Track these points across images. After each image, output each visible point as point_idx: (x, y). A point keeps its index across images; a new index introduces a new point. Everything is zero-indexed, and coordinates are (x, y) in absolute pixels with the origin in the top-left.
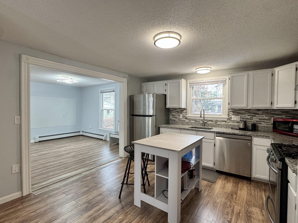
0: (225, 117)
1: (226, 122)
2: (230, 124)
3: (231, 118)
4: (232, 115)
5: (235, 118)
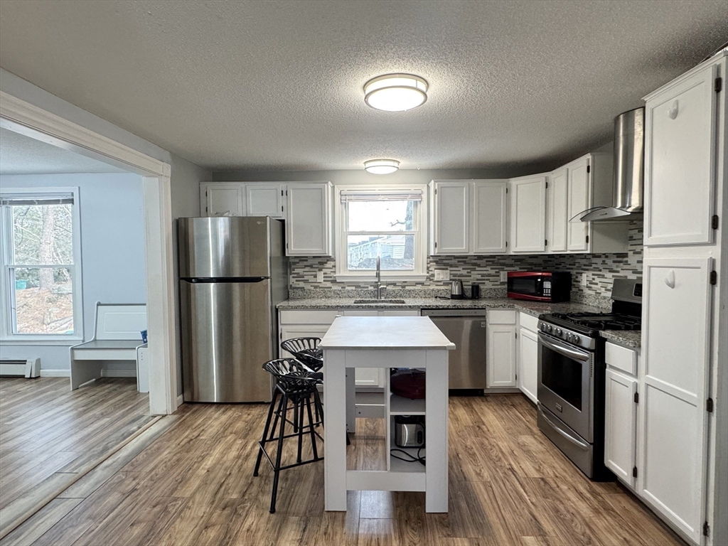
0: (422, 274)
1: (422, 284)
2: (431, 288)
3: (433, 275)
4: (435, 269)
5: (440, 275)
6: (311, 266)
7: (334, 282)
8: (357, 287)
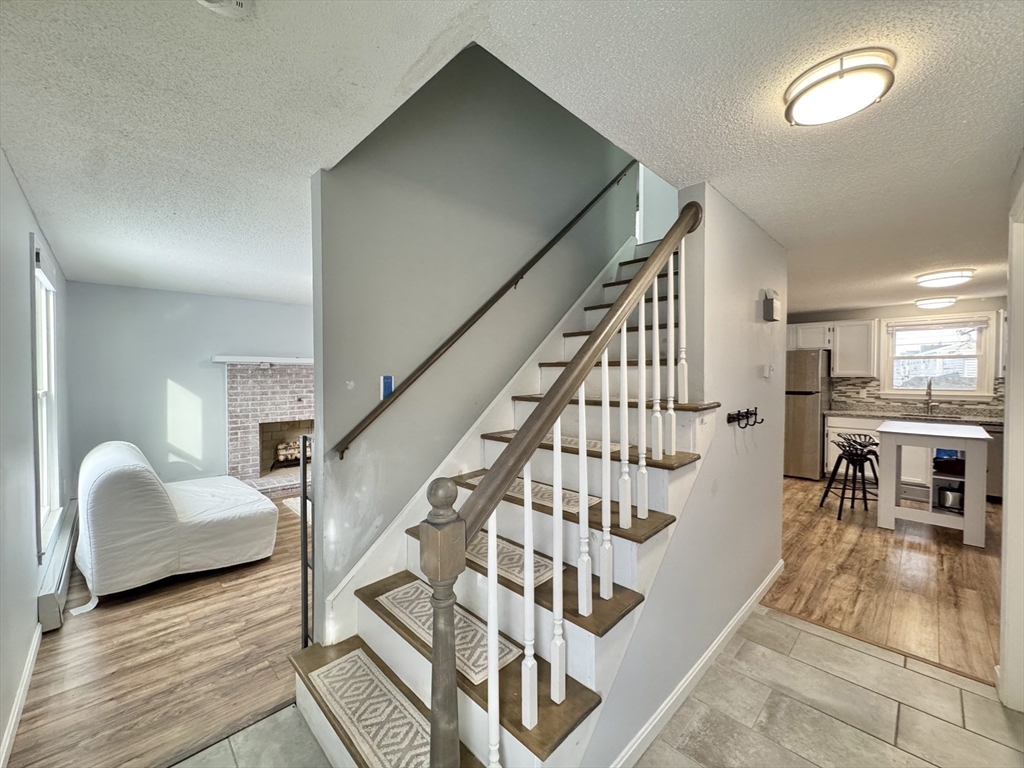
0: (987, 395)
6: (854, 385)
7: (878, 398)
8: (903, 403)
